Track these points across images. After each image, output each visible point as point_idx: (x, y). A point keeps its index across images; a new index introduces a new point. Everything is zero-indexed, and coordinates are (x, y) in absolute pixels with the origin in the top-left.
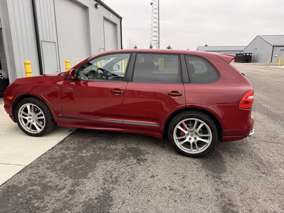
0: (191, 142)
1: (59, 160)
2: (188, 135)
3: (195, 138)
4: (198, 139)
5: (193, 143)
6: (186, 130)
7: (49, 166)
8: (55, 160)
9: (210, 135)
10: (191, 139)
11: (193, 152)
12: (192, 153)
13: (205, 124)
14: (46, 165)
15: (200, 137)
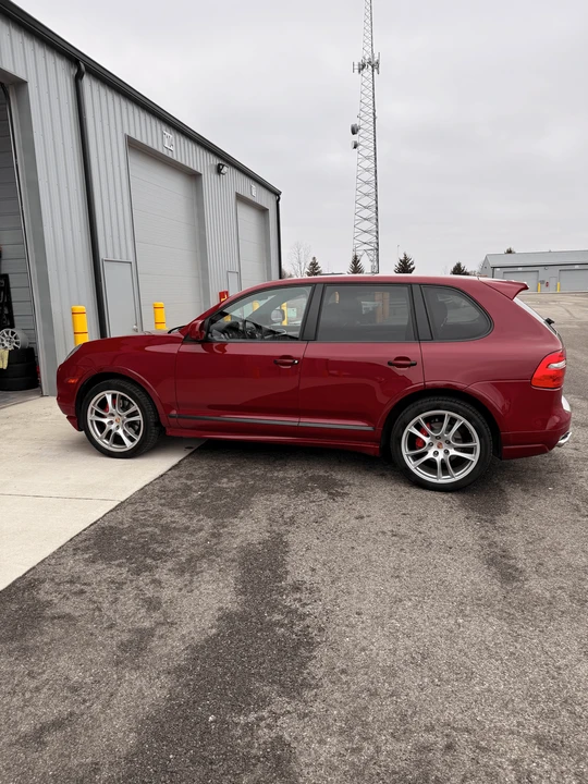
0: (438, 459)
1: (179, 493)
2: (431, 445)
3: (447, 452)
4: (453, 452)
5: (443, 462)
6: (427, 435)
7: (163, 501)
8: (171, 494)
9: (477, 443)
10: (438, 454)
11: (444, 480)
12: (440, 481)
13: (464, 421)
14: (157, 501)
15: (456, 449)
